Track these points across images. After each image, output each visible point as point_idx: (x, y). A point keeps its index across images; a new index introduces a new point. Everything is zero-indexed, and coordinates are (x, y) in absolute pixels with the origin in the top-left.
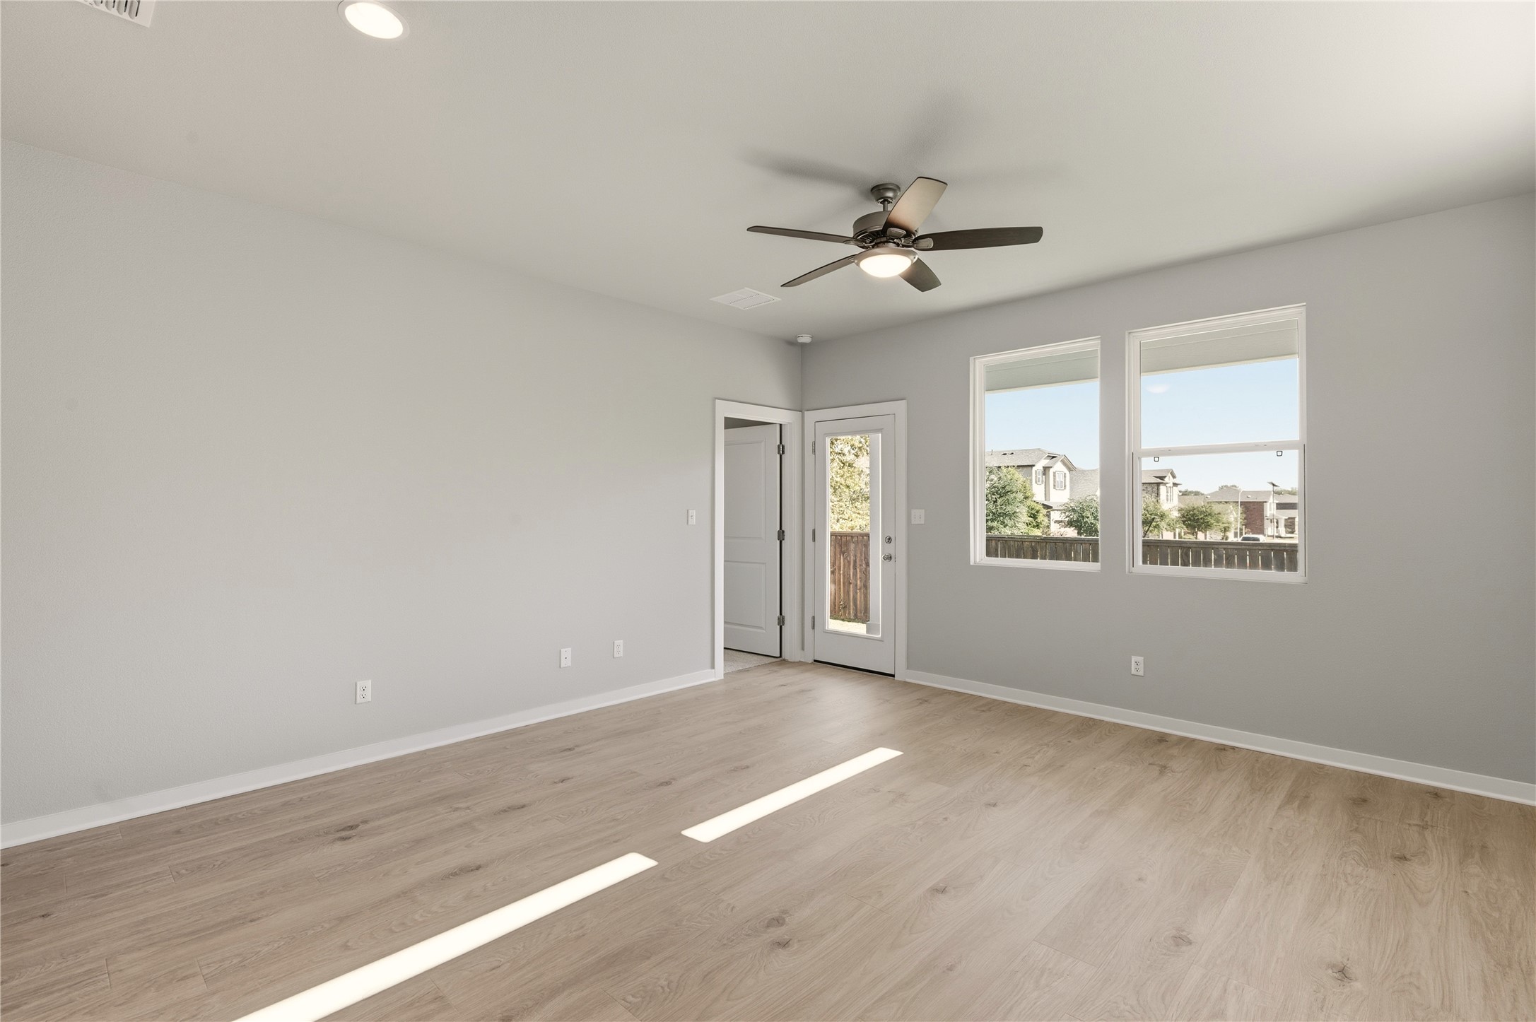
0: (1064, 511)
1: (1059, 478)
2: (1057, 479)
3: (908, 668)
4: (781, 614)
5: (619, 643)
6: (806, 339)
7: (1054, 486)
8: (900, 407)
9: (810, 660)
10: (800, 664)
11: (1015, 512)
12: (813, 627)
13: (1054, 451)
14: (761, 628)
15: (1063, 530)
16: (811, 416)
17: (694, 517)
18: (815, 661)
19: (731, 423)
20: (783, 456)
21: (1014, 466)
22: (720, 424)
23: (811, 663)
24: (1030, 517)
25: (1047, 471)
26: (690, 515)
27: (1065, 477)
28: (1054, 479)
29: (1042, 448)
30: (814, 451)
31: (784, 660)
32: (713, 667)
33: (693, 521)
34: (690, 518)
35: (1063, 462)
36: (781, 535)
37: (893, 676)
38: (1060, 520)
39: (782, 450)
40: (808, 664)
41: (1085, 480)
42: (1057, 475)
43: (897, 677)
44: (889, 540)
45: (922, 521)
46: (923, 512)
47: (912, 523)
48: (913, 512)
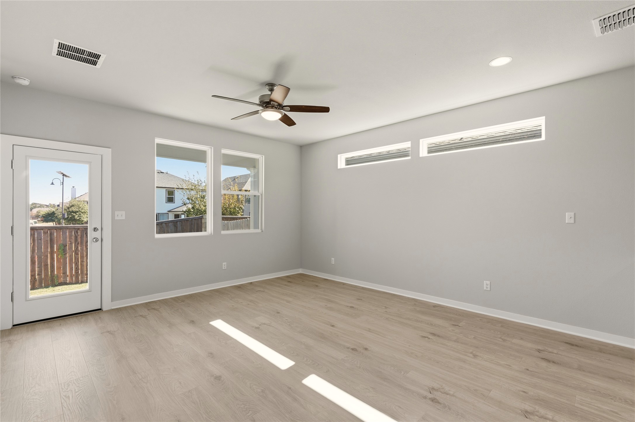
3: (111, 302)
9: (10, 326)
18: (14, 326)
23: (11, 328)
37: (100, 309)
40: (7, 330)
43: (104, 309)
44: (95, 229)
45: (124, 218)
46: (124, 213)
47: (116, 218)
48: (117, 213)
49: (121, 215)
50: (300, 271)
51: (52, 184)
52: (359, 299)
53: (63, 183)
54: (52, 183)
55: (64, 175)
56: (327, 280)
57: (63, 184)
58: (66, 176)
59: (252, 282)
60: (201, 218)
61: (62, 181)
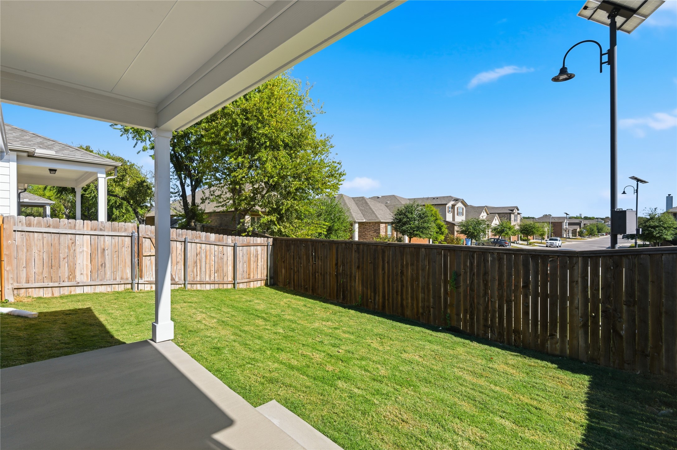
7: (457, 214)
13: (458, 197)
15: (458, 235)
25: (454, 207)
27: (463, 210)
28: (458, 211)
29: (451, 196)
35: (462, 202)
41: (474, 211)
42: (459, 208)
55: (638, 180)
57: (637, 192)
58: (642, 181)
61: (636, 189)
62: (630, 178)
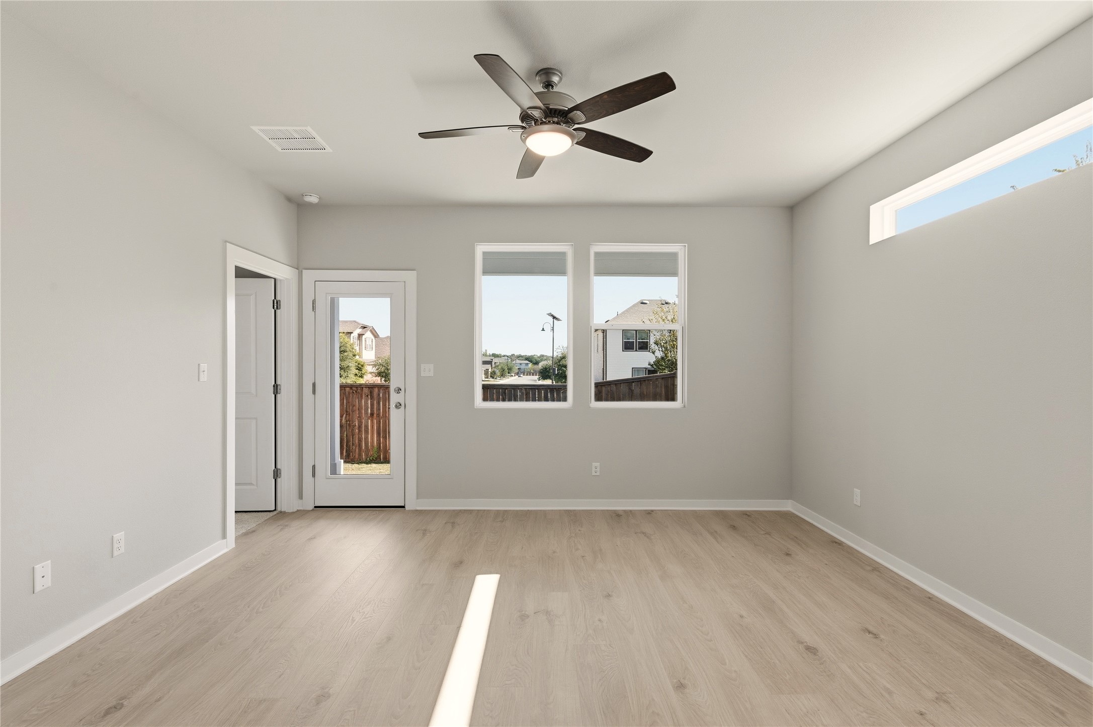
0: (375, 365)
1: (369, 342)
2: (367, 343)
3: (417, 498)
4: (275, 467)
5: (119, 536)
6: (314, 199)
7: (365, 348)
8: (410, 277)
9: (311, 507)
10: (300, 514)
11: (348, 366)
12: (314, 475)
13: (366, 323)
14: (251, 484)
15: (375, 378)
16: (309, 276)
17: (206, 372)
18: (315, 507)
19: (242, 273)
20: (278, 311)
21: (344, 333)
22: (231, 273)
23: (313, 510)
24: (357, 369)
25: (361, 337)
26: (202, 369)
27: (372, 342)
28: (365, 344)
29: (357, 321)
30: (314, 308)
31: (281, 512)
32: (224, 536)
33: (204, 377)
34: (201, 373)
35: (371, 331)
36: (276, 389)
37: (403, 507)
38: (372, 371)
39: (276, 305)
40: (308, 511)
41: (383, 345)
42: (367, 340)
43: (407, 508)
44: (399, 390)
45: (432, 374)
46: (431, 366)
47: (422, 375)
48: (423, 366)
49: (428, 370)
50: (788, 506)
51: (543, 330)
52: (870, 632)
53: (553, 327)
54: (543, 328)
55: (554, 318)
56: (839, 544)
57: (553, 330)
58: (557, 319)
59: (652, 511)
60: (671, 376)
61: (552, 326)
62: (548, 314)
